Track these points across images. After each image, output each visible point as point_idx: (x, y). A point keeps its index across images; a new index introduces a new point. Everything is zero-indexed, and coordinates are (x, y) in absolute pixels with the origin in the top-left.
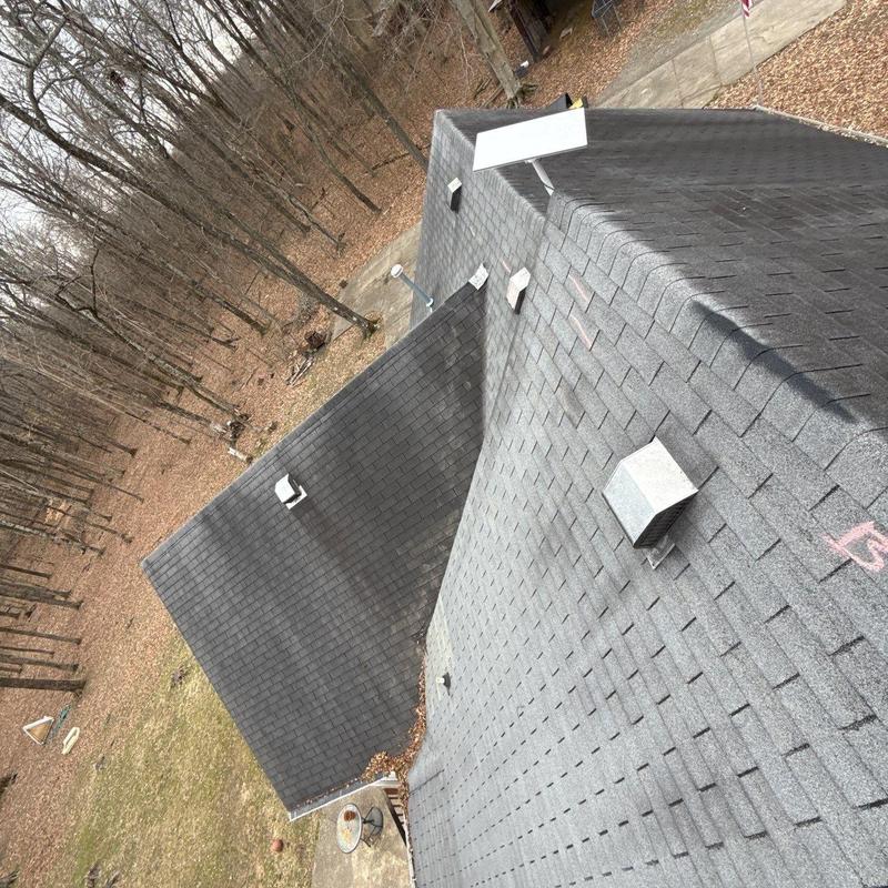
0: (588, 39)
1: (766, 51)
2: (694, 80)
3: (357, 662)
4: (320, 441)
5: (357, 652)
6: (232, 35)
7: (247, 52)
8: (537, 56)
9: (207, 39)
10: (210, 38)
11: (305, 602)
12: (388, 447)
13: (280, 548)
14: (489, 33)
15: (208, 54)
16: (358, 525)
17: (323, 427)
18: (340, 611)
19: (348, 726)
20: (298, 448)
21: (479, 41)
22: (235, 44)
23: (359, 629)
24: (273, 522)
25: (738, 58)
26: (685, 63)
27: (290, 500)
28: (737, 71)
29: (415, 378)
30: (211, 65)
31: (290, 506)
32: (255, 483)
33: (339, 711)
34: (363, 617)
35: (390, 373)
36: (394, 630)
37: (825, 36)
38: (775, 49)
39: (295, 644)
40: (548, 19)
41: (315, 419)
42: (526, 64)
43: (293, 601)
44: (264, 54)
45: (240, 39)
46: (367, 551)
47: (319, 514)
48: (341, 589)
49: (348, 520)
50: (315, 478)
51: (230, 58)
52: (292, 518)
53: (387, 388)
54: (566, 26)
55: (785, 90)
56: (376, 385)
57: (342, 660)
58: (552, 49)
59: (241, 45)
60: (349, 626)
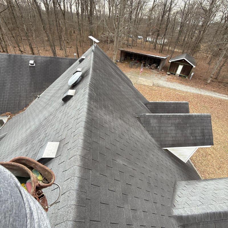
0: (128, 66)
1: (143, 84)
2: (134, 80)
3: (20, 95)
4: (45, 60)
5: (21, 93)
6: (77, 9)
7: (77, 14)
8: (120, 61)
9: (71, 4)
10: (72, 4)
11: (18, 80)
12: (55, 69)
13: (21, 69)
14: (116, 51)
15: (69, 6)
16: (40, 75)
17: (47, 59)
18: (24, 85)
19: (6, 105)
20: (40, 59)
21: (114, 51)
22: (76, 11)
23: (25, 90)
24: (24, 65)
25: (140, 82)
26: (135, 78)
27: (31, 64)
28: (139, 83)
29: (67, 64)
30: (67, 7)
31: (30, 65)
32: (26, 58)
33: (7, 101)
34: (28, 89)
35: (64, 60)
36: (32, 94)
37: (148, 87)
38: (144, 84)
39: (8, 86)
40: (126, 59)
41: (47, 57)
42: (118, 61)
43: (15, 79)
44: (80, 18)
45: (78, 11)
46: (38, 80)
47: (34, 70)
48: (28, 82)
49: (39, 74)
50: (39, 64)
51: (73, 11)
52: (28, 67)
53: (62, 62)
54: (127, 62)
55: (141, 89)
56: (61, 60)
57: (16, 93)
58: (123, 62)
59: (77, 12)
60: (23, 89)
